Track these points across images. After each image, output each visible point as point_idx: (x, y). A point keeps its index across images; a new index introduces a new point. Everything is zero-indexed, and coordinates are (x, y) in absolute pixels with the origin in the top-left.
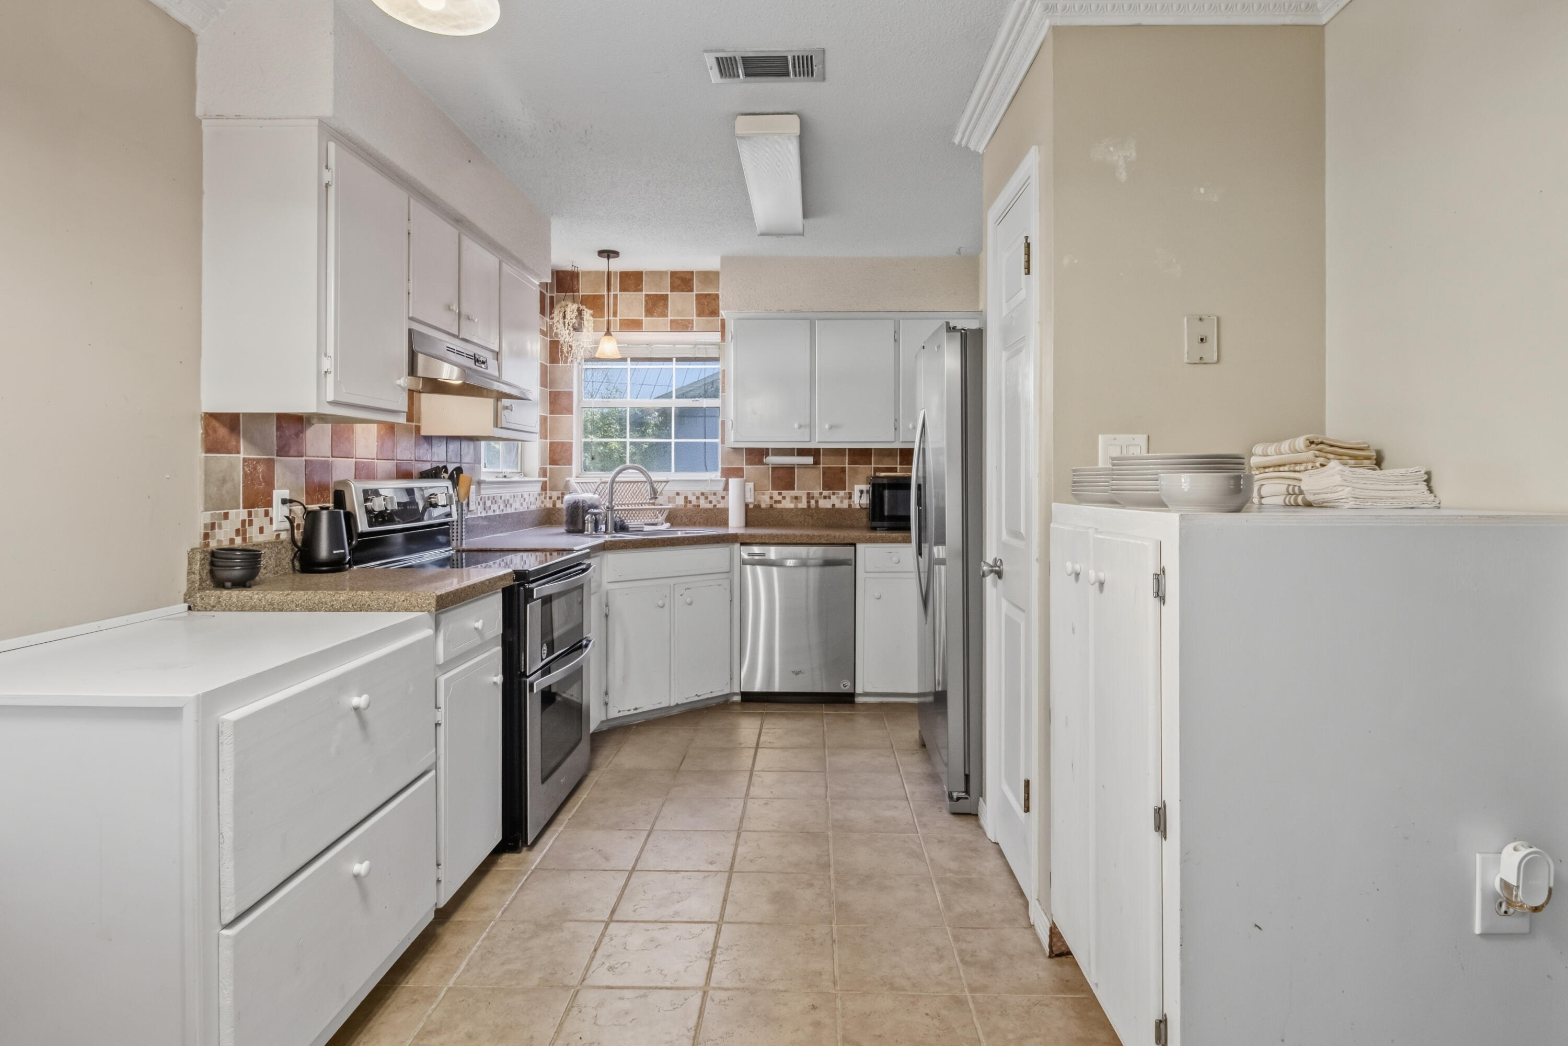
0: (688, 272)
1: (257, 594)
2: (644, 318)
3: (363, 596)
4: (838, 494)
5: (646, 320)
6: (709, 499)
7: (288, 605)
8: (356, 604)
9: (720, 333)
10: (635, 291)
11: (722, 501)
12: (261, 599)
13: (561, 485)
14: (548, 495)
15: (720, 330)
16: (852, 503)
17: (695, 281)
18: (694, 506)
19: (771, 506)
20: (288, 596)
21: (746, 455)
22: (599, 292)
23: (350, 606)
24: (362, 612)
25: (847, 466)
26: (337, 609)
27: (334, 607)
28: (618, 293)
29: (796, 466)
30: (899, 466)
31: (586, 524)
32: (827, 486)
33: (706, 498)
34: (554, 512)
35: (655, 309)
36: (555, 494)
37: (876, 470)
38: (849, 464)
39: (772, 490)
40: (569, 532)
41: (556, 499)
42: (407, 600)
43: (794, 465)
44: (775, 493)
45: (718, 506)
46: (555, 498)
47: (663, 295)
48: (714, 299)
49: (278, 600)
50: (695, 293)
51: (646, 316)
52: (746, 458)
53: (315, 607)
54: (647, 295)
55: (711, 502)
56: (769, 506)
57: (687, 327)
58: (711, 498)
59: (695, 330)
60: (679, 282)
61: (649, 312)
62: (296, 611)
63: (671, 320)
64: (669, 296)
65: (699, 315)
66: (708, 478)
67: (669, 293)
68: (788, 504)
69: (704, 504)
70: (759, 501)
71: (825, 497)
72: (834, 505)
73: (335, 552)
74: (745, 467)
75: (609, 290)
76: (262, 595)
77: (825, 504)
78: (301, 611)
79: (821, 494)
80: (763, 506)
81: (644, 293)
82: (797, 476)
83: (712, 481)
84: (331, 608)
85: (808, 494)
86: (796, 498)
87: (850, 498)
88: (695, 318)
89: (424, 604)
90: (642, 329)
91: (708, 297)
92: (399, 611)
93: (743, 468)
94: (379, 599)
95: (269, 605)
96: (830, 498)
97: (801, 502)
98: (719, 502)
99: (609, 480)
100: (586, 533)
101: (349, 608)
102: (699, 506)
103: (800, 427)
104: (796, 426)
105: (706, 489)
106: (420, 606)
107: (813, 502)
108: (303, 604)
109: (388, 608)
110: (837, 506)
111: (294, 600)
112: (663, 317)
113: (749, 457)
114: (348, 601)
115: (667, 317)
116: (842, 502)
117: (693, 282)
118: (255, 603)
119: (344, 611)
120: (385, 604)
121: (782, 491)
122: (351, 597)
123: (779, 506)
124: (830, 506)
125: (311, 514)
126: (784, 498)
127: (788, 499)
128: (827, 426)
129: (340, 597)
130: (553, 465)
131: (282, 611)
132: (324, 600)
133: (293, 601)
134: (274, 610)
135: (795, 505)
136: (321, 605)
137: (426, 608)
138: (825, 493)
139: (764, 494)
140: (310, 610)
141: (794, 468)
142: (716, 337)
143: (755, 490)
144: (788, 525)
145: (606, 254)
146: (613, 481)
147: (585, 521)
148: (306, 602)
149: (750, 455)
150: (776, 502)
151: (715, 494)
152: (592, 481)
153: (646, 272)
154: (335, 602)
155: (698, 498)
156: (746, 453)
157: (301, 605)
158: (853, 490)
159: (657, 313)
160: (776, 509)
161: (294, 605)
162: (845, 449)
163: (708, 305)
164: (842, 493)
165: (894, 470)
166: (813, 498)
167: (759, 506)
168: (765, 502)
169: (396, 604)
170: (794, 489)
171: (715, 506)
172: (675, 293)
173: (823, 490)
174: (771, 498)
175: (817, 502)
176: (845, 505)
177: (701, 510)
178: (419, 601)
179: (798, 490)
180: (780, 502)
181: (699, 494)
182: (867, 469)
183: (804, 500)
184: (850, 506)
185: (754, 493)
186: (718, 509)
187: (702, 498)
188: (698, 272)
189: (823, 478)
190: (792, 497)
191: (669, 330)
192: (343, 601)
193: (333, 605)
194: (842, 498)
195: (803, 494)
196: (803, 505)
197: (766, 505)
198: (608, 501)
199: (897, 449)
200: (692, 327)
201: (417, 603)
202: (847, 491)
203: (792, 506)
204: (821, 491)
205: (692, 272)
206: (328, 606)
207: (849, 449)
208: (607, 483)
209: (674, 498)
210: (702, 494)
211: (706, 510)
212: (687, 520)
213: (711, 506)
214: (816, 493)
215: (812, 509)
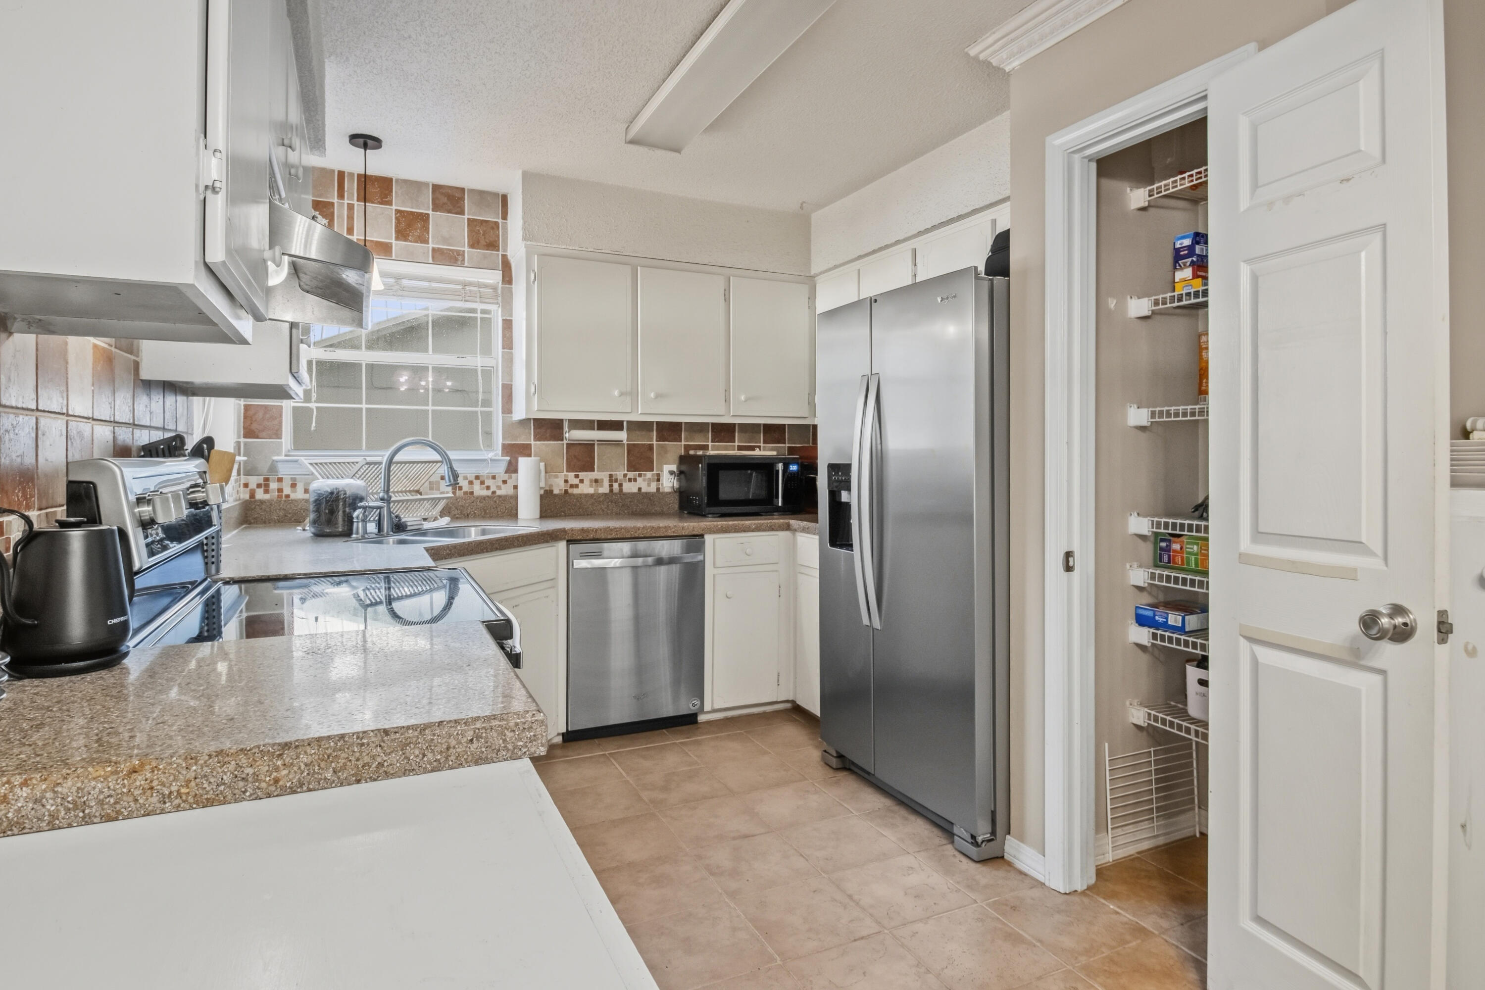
0: (457, 188)
1: (25, 784)
2: (393, 241)
3: (362, 745)
4: (645, 475)
5: (397, 245)
6: (486, 484)
7: (136, 800)
8: (344, 767)
9: (501, 272)
10: (381, 203)
11: (503, 486)
12: (43, 797)
13: (264, 467)
14: (243, 482)
15: (500, 268)
16: (660, 486)
17: (466, 201)
18: (466, 493)
19: (566, 491)
20: (134, 776)
21: (534, 429)
22: (327, 198)
23: (329, 775)
24: (363, 785)
25: (655, 443)
26: (291, 788)
27: (281, 783)
28: (355, 202)
29: (596, 443)
30: (710, 444)
31: (355, 524)
32: (632, 467)
33: (482, 483)
34: (254, 506)
35: (410, 231)
36: (253, 481)
37: (687, 448)
38: (657, 441)
39: (567, 471)
40: (320, 535)
41: (255, 486)
42: (479, 737)
43: (594, 441)
44: (571, 475)
45: (499, 493)
46: (253, 485)
47: (422, 214)
48: (493, 228)
49: (101, 792)
50: (466, 216)
51: (397, 239)
52: (534, 433)
53: (221, 792)
54: (397, 211)
55: (488, 488)
56: (563, 492)
57: (456, 260)
58: (489, 482)
59: (466, 264)
60: (445, 200)
61: (402, 234)
62: (163, 812)
63: (434, 250)
64: (431, 216)
65: (472, 246)
66: (486, 458)
67: (430, 212)
68: (586, 489)
69: (479, 491)
70: (551, 486)
71: (630, 480)
72: (640, 489)
73: (111, 622)
74: (533, 442)
75: (341, 196)
76: (44, 787)
77: (630, 488)
78: (178, 808)
79: (625, 475)
80: (556, 492)
81: (394, 207)
82: (598, 455)
83: (491, 460)
84: (273, 788)
85: (611, 476)
86: (596, 481)
87: (658, 480)
88: (466, 249)
89: (520, 740)
90: (392, 256)
91: (484, 224)
92: (461, 765)
93: (530, 445)
94: (408, 745)
95: (68, 810)
96: (635, 480)
97: (602, 486)
98: (499, 488)
99: (385, 460)
100: (354, 536)
101: (325, 778)
102: (472, 493)
103: (622, 394)
104: (616, 393)
105: (484, 471)
106: (510, 747)
107: (616, 486)
108: (183, 790)
109: (431, 764)
110: (643, 490)
111: (155, 783)
112: (421, 242)
113: (538, 430)
114: (323, 764)
115: (428, 243)
116: (649, 485)
117: (464, 203)
118: (19, 810)
119: (310, 790)
120: (424, 755)
121: (580, 473)
122: (329, 751)
123: (575, 491)
124: (635, 490)
125: (40, 540)
126: (582, 481)
127: (587, 482)
128: (652, 395)
129: (298, 757)
130: (250, 437)
131: (117, 819)
132: (250, 771)
133: (152, 788)
134: (87, 820)
135: (595, 490)
136: (241, 784)
137: (524, 750)
138: (631, 475)
139: (557, 477)
140: (209, 803)
141: (594, 444)
142: (494, 277)
143: (546, 472)
144: (588, 515)
145: (361, 141)
146: (390, 462)
147: (352, 518)
148: (193, 784)
149: (540, 428)
150: (572, 486)
151: (494, 477)
152: (352, 461)
153: (397, 181)
154: (285, 772)
155: (471, 483)
156: (534, 425)
157: (179, 794)
158: (662, 471)
159: (412, 236)
160: (574, 495)
161: (155, 799)
162: (652, 423)
163: (484, 235)
164: (649, 474)
165: (705, 447)
166: (616, 481)
167: (552, 491)
168: (558, 487)
169: (451, 750)
170: (593, 470)
171: (494, 492)
172: (438, 213)
173: (628, 471)
174: (566, 481)
175: (621, 485)
176: (653, 488)
177: (477, 498)
178: (509, 734)
179: (598, 471)
180: (577, 486)
181: (472, 478)
182: (677, 448)
183: (606, 483)
184: (658, 489)
185: (546, 476)
186: (500, 496)
187: (477, 484)
188: (472, 191)
189: (628, 457)
190: (591, 481)
191: (431, 261)
192: (306, 765)
193: (276, 781)
194: (649, 479)
195: (604, 476)
196: (604, 489)
197: (560, 490)
198: (382, 489)
199: (709, 423)
200: (463, 260)
201: (504, 741)
202: (655, 472)
203: (591, 491)
204: (626, 472)
205: (463, 190)
206: (263, 785)
207: (657, 423)
208: (380, 463)
209: (438, 483)
210: (477, 478)
211: (484, 498)
212: (456, 512)
213: (489, 493)
214: (619, 475)
215: (616, 494)
